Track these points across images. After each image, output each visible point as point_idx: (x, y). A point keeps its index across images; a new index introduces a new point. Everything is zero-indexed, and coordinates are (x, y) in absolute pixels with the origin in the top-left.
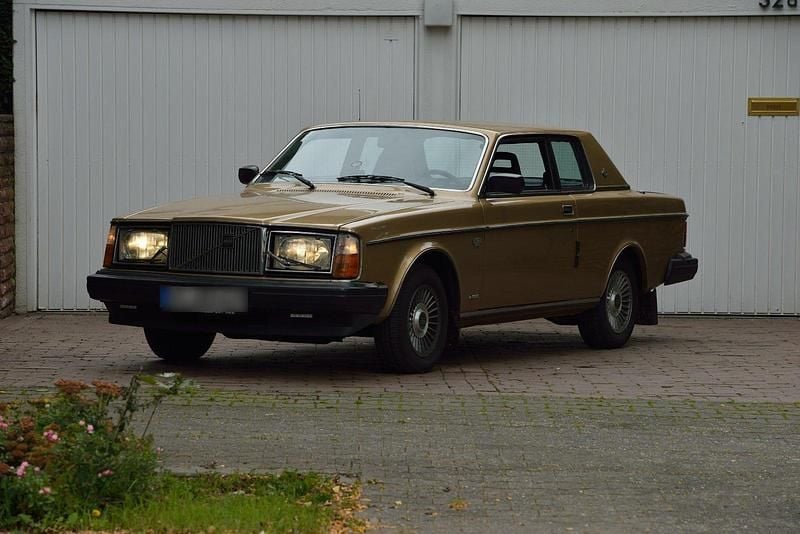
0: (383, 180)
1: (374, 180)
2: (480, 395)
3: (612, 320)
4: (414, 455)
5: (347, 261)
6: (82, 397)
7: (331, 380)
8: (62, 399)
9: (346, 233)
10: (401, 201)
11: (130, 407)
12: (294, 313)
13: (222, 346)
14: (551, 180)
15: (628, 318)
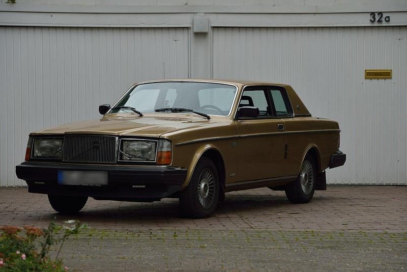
0: (181, 110)
1: (175, 111)
2: (243, 230)
3: (303, 188)
4: (214, 267)
5: (165, 155)
6: (18, 236)
7: (156, 222)
8: (6, 238)
9: (164, 139)
10: (191, 122)
11: (49, 242)
12: (135, 185)
13: (92, 204)
14: (271, 111)
15: (311, 187)
